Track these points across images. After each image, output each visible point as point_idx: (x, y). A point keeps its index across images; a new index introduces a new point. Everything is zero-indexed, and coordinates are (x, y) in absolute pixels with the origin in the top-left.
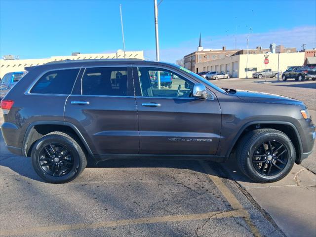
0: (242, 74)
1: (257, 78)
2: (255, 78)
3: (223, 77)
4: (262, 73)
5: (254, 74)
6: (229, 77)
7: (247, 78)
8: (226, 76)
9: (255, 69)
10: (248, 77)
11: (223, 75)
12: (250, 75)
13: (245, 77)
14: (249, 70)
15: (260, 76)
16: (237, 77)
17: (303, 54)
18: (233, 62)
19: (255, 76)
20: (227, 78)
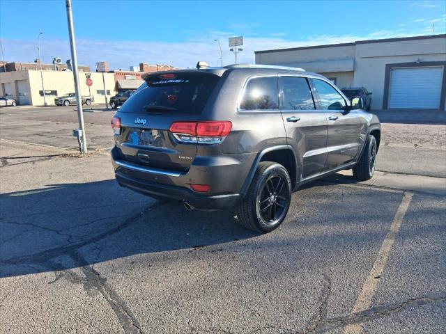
0: (37, 100)
1: (61, 105)
2: (58, 105)
3: (5, 105)
4: (69, 99)
5: (56, 100)
6: (14, 104)
7: (46, 105)
8: (10, 102)
9: (54, 93)
10: (48, 104)
11: (4, 101)
12: (51, 100)
13: (43, 104)
14: (46, 94)
15: (67, 103)
16: (28, 103)
17: (112, 75)
18: (16, 81)
19: (59, 103)
20: (12, 106)
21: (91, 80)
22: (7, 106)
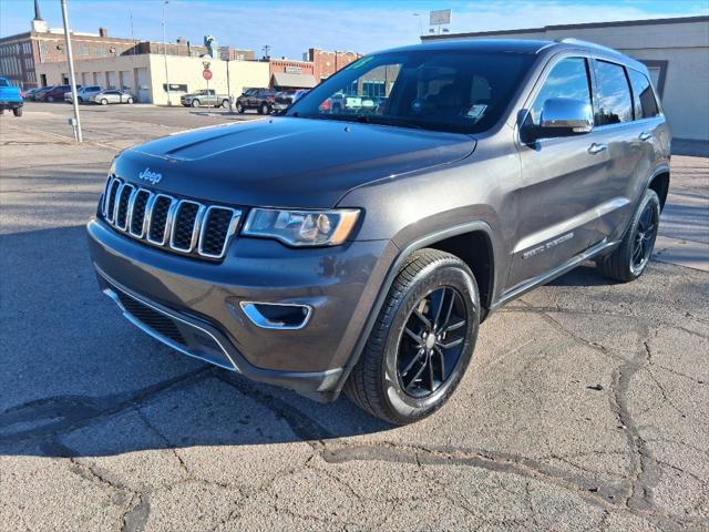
0: (160, 97)
1: (189, 106)
2: (186, 106)
3: (119, 101)
4: (199, 97)
5: (182, 98)
6: (131, 101)
7: (170, 105)
8: (125, 97)
9: (183, 88)
10: (173, 104)
11: (118, 96)
12: (176, 98)
13: (166, 103)
14: (171, 89)
15: (196, 103)
16: (149, 101)
17: (266, 65)
18: (136, 70)
19: (187, 103)
20: (128, 103)
21: (209, 71)
22: (121, 103)
